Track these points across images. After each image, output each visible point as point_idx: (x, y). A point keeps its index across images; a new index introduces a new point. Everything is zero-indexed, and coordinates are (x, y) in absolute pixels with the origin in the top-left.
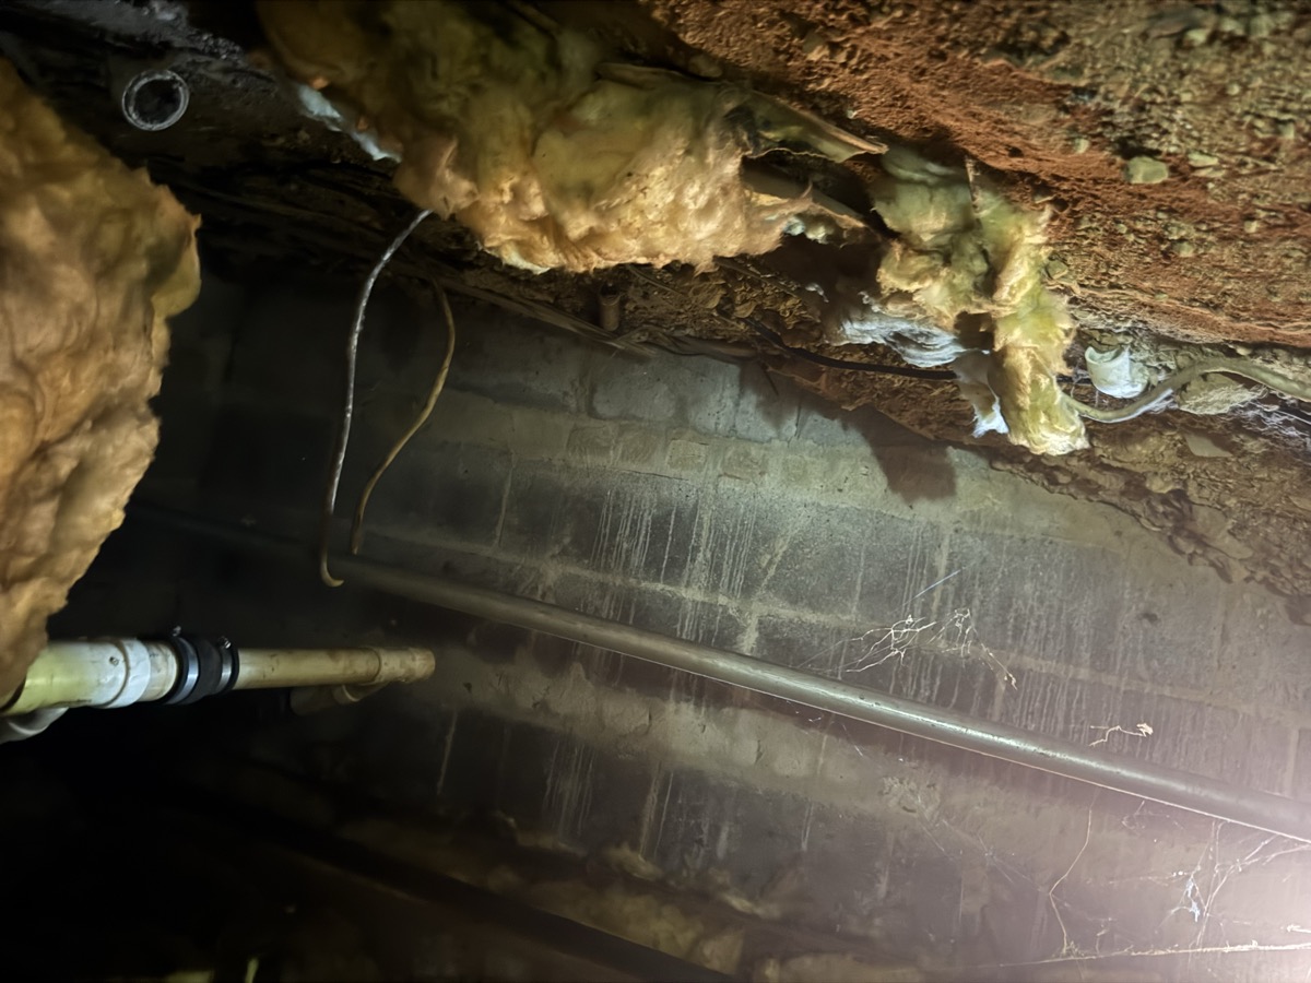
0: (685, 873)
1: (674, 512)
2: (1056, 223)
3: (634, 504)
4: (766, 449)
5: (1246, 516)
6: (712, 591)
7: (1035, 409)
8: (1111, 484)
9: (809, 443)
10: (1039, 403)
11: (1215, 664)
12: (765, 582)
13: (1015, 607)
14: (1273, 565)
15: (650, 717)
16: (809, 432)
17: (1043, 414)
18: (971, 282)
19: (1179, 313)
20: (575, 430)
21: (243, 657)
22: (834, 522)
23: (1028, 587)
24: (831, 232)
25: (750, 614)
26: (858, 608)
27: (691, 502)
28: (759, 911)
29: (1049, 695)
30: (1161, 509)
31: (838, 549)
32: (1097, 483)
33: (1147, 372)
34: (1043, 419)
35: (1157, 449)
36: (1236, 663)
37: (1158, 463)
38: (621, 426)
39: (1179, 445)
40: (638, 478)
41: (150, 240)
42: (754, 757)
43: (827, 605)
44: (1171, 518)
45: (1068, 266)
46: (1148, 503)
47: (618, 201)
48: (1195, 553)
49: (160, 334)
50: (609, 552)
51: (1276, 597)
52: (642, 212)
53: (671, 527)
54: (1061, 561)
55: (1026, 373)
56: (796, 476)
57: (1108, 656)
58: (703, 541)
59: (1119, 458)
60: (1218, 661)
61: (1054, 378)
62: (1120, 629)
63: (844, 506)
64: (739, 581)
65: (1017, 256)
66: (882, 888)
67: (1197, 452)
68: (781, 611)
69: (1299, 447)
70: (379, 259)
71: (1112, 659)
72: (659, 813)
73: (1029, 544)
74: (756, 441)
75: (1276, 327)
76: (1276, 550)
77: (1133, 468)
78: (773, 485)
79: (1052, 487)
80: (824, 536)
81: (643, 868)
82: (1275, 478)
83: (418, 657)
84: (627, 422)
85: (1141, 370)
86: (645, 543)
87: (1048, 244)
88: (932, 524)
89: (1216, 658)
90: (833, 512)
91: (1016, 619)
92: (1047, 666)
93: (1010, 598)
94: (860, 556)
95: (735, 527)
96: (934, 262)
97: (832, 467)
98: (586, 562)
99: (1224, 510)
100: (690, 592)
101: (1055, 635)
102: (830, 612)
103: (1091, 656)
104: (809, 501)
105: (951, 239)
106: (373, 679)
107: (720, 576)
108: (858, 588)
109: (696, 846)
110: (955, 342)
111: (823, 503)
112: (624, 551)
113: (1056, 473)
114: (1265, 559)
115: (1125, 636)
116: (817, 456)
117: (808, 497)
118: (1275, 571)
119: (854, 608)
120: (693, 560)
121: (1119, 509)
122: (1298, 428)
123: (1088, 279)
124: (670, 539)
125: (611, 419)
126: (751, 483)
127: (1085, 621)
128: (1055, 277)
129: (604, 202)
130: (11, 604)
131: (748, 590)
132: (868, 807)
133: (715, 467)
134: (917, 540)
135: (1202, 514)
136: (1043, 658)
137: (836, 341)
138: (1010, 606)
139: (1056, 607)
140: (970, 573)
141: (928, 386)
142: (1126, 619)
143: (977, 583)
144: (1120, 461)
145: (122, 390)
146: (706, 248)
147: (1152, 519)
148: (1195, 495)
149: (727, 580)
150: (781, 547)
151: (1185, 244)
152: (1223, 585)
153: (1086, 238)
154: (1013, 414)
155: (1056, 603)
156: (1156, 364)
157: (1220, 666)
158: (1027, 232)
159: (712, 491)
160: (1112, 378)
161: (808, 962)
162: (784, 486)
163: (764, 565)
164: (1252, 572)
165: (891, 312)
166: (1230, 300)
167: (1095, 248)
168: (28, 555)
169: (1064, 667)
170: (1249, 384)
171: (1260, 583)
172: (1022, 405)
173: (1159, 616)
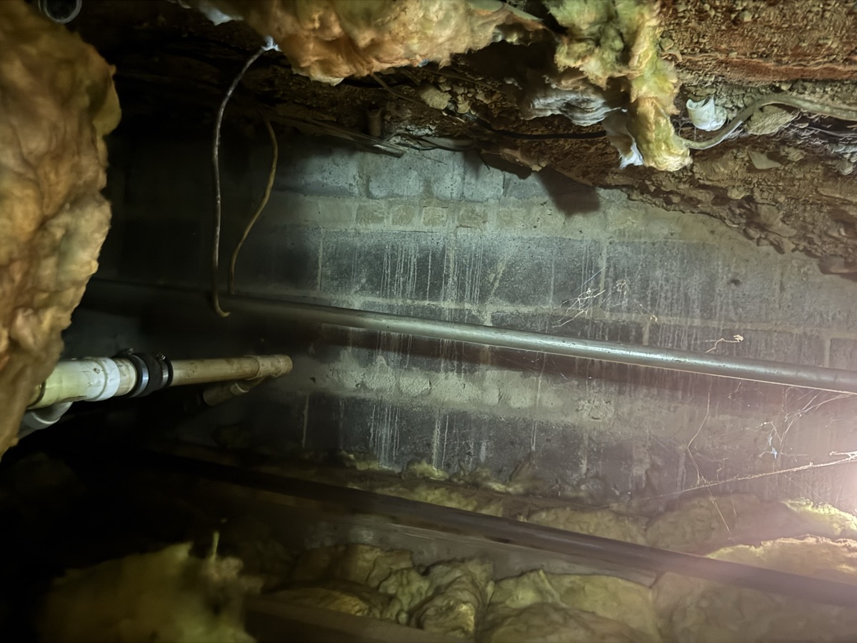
0: (462, 473)
1: (430, 254)
2: (665, 10)
3: (404, 252)
4: (485, 206)
5: (791, 207)
6: (460, 301)
7: (658, 141)
8: (706, 199)
9: (513, 198)
10: (660, 137)
11: (778, 306)
12: (493, 291)
13: (651, 286)
14: (810, 238)
15: (430, 384)
16: (511, 191)
17: (663, 144)
18: (614, 57)
19: (744, 65)
20: (360, 208)
21: (174, 365)
22: (533, 248)
23: (658, 273)
24: (521, 36)
25: (486, 312)
26: (553, 300)
27: (441, 246)
28: (510, 490)
29: (676, 338)
30: (738, 211)
31: (537, 264)
32: (697, 199)
33: (725, 112)
34: (664, 147)
35: (734, 169)
36: (790, 304)
37: (735, 179)
38: (390, 202)
39: (747, 164)
40: (405, 235)
41: (87, 82)
42: (497, 399)
43: (534, 301)
44: (744, 216)
45: (674, 40)
46: (730, 209)
47: (389, 18)
48: (760, 237)
49: (101, 146)
50: (392, 284)
51: (813, 259)
52: (404, 25)
53: (430, 264)
54: (677, 254)
55: (652, 116)
56: (507, 221)
57: (711, 309)
58: (451, 270)
59: (710, 178)
60: (779, 304)
61: (669, 118)
62: (718, 292)
63: (538, 237)
64: (477, 293)
65: (642, 35)
66: (584, 467)
67: (759, 167)
68: (505, 308)
69: (822, 153)
70: (225, 95)
71: (714, 311)
72: (442, 440)
73: (656, 246)
74: (478, 202)
75: (805, 66)
76: (810, 227)
77: (719, 185)
78: (492, 229)
79: (669, 207)
80: (527, 257)
81: (437, 474)
82: (808, 176)
83: (281, 360)
84: (393, 199)
85: (722, 111)
86: (414, 276)
87: (660, 25)
88: (595, 241)
89: (777, 301)
90: (532, 242)
91: (652, 294)
92: (674, 320)
93: (648, 281)
94: (551, 267)
95: (471, 259)
96: (589, 47)
97: (529, 212)
98: (378, 293)
99: (777, 205)
100: (446, 303)
101: (678, 300)
102: (536, 304)
103: (701, 311)
104: (516, 236)
105: (600, 28)
106: (256, 375)
107: (464, 291)
108: (552, 287)
109: (467, 456)
110: (605, 104)
111: (525, 237)
112: (401, 283)
113: (671, 196)
114: (804, 235)
115: (721, 296)
116: (519, 207)
117: (515, 234)
118: (811, 242)
119: (551, 301)
120: (446, 283)
121: (712, 216)
122: (821, 138)
123: (686, 48)
124: (430, 271)
125: (382, 198)
126: (478, 229)
127: (695, 289)
128: (666, 49)
129: (379, 20)
130: (40, 322)
131: (483, 298)
132: (570, 420)
133: (453, 222)
134: (586, 252)
135: (764, 210)
136: (671, 316)
137: (528, 116)
138: (648, 286)
139: (677, 283)
140: (621, 269)
141: (587, 145)
142: (720, 286)
143: (626, 274)
144: (711, 181)
145: (85, 182)
146: (445, 49)
147: (733, 219)
148: (759, 198)
149: (469, 293)
150: (501, 268)
151: (746, 12)
152: (780, 257)
153: (683, 17)
154: (645, 146)
155: (676, 280)
156: (730, 106)
157: (780, 307)
158: (647, 17)
159: (454, 238)
160: (705, 117)
161: (544, 515)
162: (499, 229)
163: (491, 281)
164: (797, 245)
165: (564, 87)
166: (776, 50)
167: (690, 25)
168: (44, 291)
169: (684, 320)
170: (790, 109)
171: (801, 251)
172: (650, 138)
173: (741, 281)
